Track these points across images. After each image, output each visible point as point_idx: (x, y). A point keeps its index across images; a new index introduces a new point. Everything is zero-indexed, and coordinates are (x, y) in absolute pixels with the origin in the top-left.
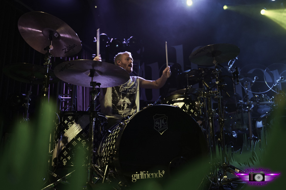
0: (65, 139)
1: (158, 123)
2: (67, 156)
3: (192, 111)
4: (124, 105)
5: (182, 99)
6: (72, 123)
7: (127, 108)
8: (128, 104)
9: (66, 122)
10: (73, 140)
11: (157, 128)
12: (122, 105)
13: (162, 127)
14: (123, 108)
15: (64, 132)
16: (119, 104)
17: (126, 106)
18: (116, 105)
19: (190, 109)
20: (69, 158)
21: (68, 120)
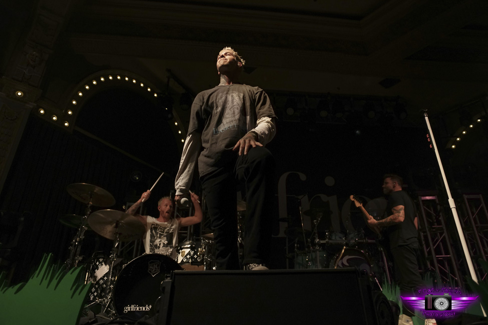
0: (95, 277)
1: (152, 268)
2: (94, 292)
3: (195, 256)
4: (160, 244)
5: (189, 246)
6: (102, 265)
7: (163, 247)
8: (164, 244)
9: (98, 263)
10: (101, 279)
11: (150, 271)
12: (158, 245)
13: (155, 271)
14: (159, 247)
15: (95, 272)
16: (155, 243)
17: (162, 245)
18: (153, 244)
19: (194, 255)
20: (95, 294)
21: (100, 263)
